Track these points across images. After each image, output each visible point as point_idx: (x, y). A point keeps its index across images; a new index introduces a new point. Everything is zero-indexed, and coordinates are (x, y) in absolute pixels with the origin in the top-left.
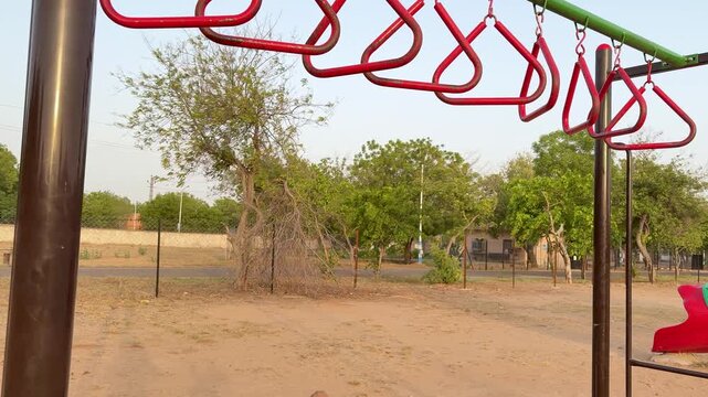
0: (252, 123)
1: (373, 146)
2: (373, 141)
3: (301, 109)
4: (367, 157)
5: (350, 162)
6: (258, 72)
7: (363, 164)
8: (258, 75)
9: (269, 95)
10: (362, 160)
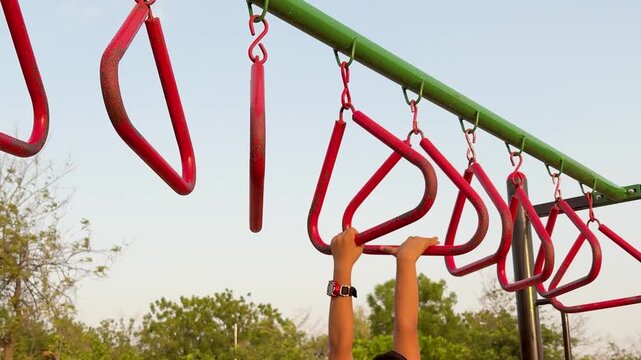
0: (12, 278)
1: (164, 304)
2: (163, 300)
3: (78, 257)
4: (159, 317)
5: (138, 326)
6: (21, 210)
7: (154, 328)
8: (20, 213)
9: (34, 238)
10: (153, 323)
